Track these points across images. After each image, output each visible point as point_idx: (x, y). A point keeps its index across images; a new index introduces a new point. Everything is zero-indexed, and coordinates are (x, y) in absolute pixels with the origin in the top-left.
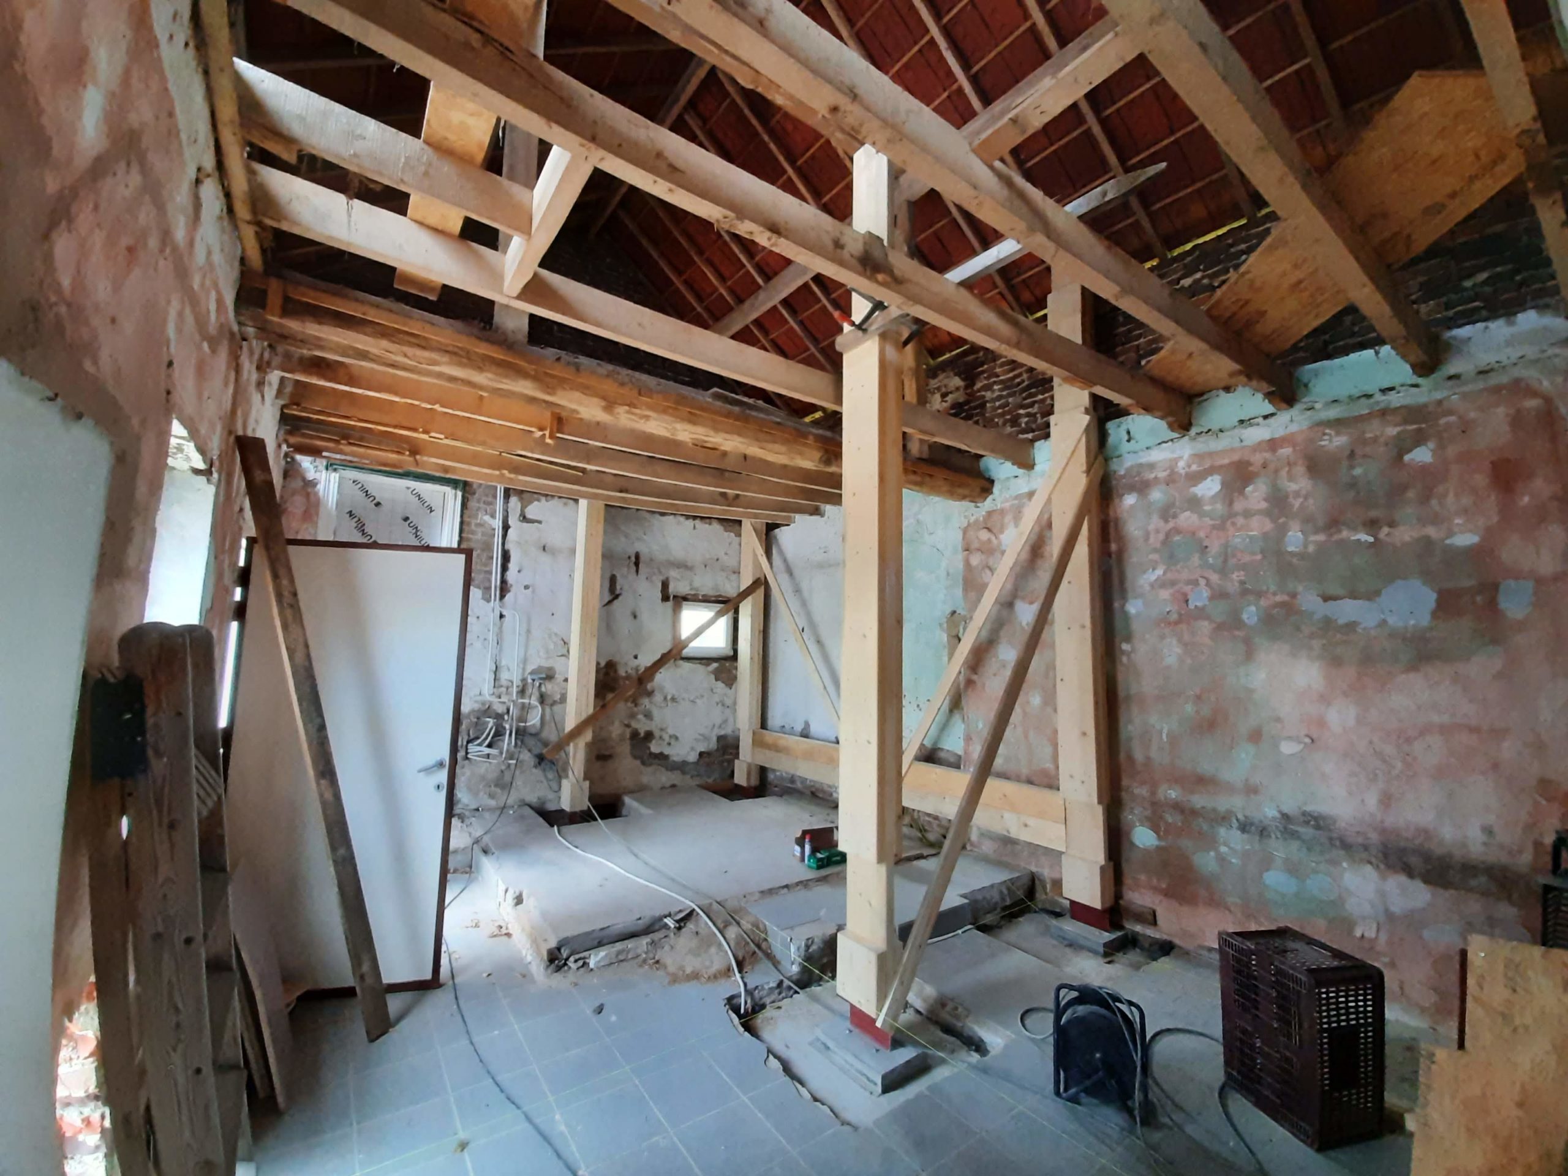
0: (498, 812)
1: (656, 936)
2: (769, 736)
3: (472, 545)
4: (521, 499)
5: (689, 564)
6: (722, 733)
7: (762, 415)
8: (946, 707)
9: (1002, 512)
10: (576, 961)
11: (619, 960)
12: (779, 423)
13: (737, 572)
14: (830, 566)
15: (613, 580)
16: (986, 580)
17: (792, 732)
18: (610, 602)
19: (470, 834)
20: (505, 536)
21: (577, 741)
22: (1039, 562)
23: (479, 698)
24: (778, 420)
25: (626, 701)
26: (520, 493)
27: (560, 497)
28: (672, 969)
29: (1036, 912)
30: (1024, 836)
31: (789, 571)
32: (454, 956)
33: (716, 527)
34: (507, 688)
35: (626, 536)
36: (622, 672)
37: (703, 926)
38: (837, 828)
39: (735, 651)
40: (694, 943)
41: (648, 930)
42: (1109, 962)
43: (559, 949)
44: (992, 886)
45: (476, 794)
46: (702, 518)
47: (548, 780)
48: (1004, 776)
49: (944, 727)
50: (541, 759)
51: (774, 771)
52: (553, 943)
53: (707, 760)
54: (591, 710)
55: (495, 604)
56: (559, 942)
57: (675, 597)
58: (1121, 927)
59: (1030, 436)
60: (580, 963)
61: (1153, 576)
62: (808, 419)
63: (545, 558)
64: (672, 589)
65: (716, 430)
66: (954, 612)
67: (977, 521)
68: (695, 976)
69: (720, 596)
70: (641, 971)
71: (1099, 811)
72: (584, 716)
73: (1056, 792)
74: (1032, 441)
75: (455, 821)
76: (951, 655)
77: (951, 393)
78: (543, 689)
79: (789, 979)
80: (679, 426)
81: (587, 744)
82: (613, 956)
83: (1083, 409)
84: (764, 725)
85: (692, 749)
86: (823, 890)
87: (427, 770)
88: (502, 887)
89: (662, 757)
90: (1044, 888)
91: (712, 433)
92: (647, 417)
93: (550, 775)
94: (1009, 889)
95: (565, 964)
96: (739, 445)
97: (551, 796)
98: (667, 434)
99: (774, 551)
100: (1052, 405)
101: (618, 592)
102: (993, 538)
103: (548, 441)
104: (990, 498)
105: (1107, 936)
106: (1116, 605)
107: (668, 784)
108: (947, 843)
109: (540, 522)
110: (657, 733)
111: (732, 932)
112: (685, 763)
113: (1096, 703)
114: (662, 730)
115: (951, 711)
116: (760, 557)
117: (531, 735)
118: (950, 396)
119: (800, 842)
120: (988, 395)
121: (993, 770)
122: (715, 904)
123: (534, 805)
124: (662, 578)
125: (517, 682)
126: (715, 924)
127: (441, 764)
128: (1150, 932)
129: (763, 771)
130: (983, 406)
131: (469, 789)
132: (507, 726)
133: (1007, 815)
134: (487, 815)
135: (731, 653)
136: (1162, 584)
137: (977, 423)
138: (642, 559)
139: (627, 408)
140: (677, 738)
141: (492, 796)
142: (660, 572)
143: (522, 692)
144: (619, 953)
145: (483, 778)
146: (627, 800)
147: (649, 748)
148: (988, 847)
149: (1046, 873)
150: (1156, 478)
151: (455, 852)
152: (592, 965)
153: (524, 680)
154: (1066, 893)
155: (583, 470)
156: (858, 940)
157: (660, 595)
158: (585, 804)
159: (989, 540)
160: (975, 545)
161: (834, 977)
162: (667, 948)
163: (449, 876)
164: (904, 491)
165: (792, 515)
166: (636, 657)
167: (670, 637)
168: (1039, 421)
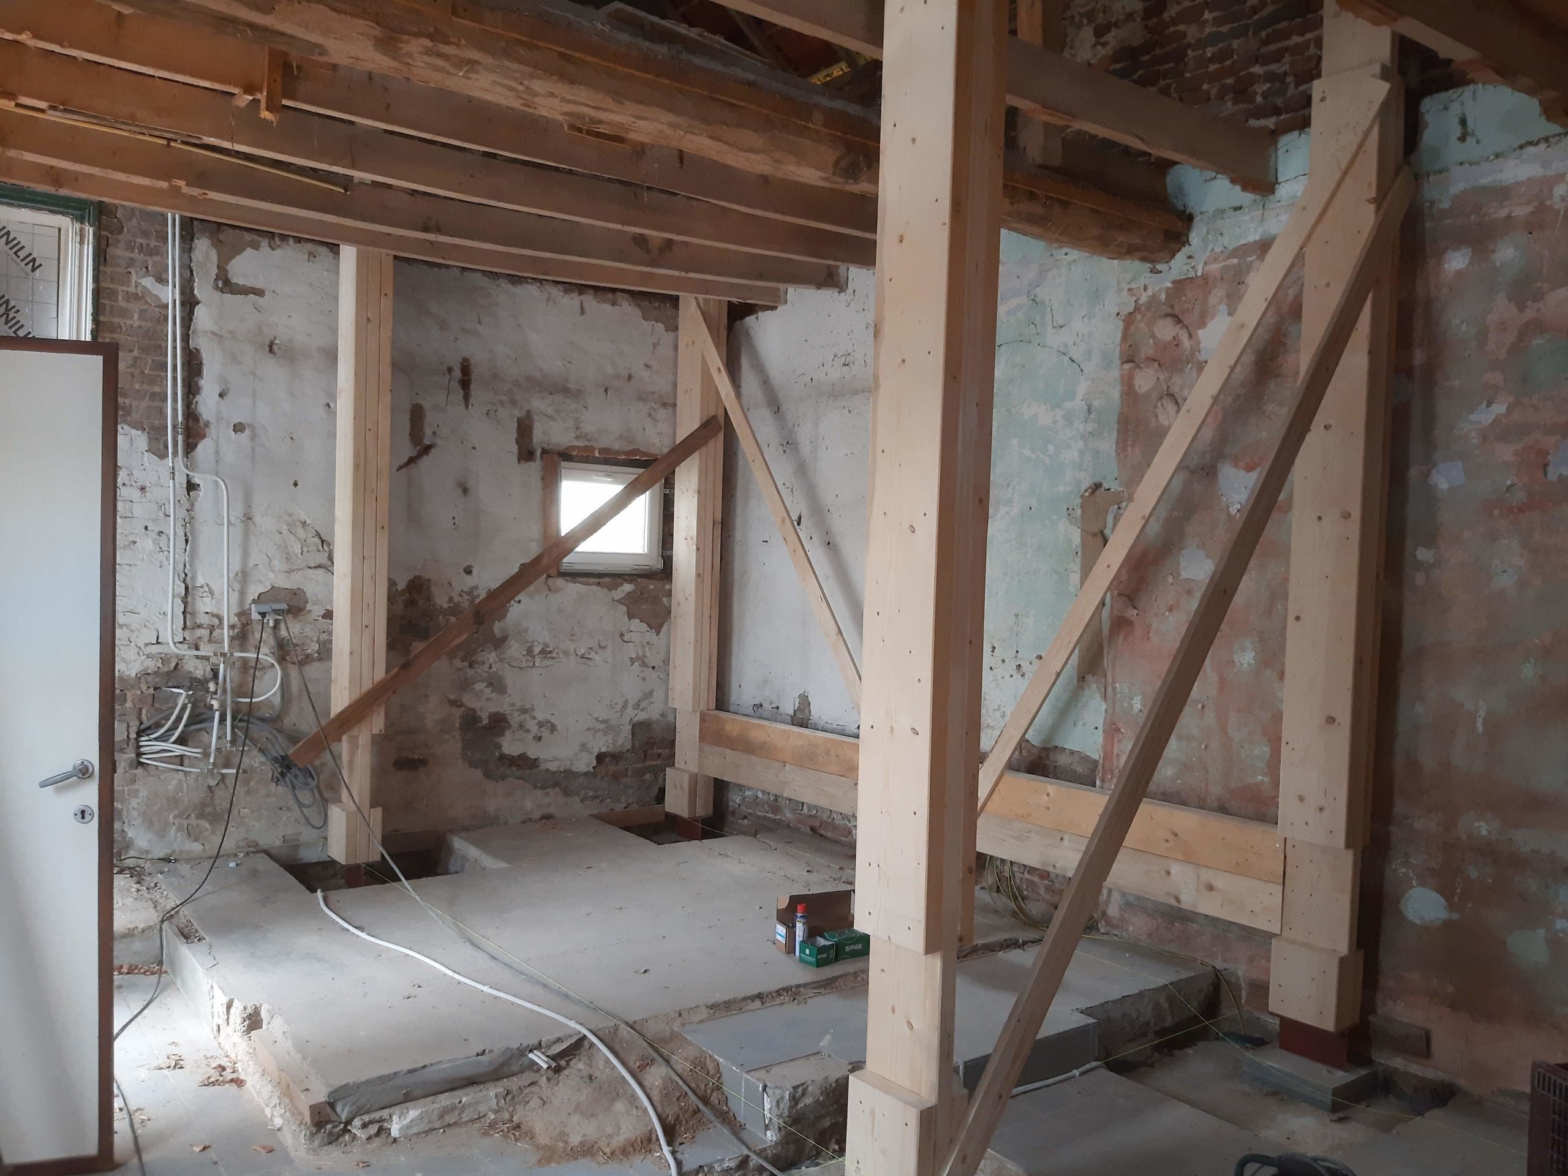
0: (207, 865)
1: (514, 1083)
2: (732, 724)
3: (121, 338)
4: (218, 244)
5: (572, 386)
6: (642, 716)
7: (716, 66)
8: (1071, 670)
9: (1205, 282)
10: (364, 1126)
11: (446, 1123)
12: (751, 84)
13: (671, 405)
14: (855, 392)
15: (417, 415)
16: (1164, 421)
17: (776, 715)
18: (412, 461)
19: (155, 905)
20: (188, 320)
21: (355, 732)
22: (1272, 385)
23: (154, 649)
24: (751, 77)
25: (452, 655)
26: (215, 229)
27: (299, 240)
28: (543, 1139)
29: (1217, 1038)
30: (1208, 906)
31: (775, 406)
32: (138, 1117)
33: (627, 309)
34: (212, 628)
35: (443, 326)
36: (441, 600)
37: (601, 1064)
38: (854, 891)
39: (668, 561)
40: (585, 1094)
41: (496, 1074)
42: (1340, 1120)
43: (332, 1105)
44: (1141, 995)
45: (162, 834)
46: (596, 289)
47: (301, 805)
48: (1175, 798)
49: (1067, 710)
50: (285, 765)
51: (741, 787)
52: (320, 1095)
53: (613, 768)
54: (380, 673)
55: (175, 461)
56: (331, 1094)
57: (544, 452)
58: (1368, 1062)
59: (1270, 122)
60: (372, 1130)
61: (1485, 416)
62: (818, 79)
63: (273, 370)
64: (539, 436)
65: (618, 96)
66: (1097, 486)
67: (1154, 298)
68: (587, 1150)
69: (636, 451)
70: (486, 1142)
71: (1347, 859)
72: (367, 686)
73: (1269, 828)
74: (1274, 134)
75: (120, 882)
76: (1086, 571)
77: (1116, 25)
78: (283, 633)
79: (760, 1153)
80: (539, 85)
81: (374, 738)
82: (434, 1117)
83: (1377, 69)
84: (722, 703)
85: (584, 747)
86: (828, 1005)
87: (59, 782)
88: (221, 999)
89: (524, 763)
90: (1237, 998)
91: (609, 102)
92: (472, 64)
93: (305, 796)
94: (1171, 999)
95: (346, 1131)
96: (669, 131)
97: (308, 835)
98: (517, 104)
99: (745, 363)
100: (1320, 58)
101: (427, 442)
102: (1184, 336)
103: (265, 114)
104: (1185, 251)
105: (1341, 1077)
106: (1414, 472)
107: (537, 815)
108: (1059, 916)
109: (259, 293)
110: (515, 719)
111: (657, 1075)
112: (569, 774)
113: (1359, 661)
114: (524, 711)
115: (1082, 679)
116: (714, 373)
117: (263, 720)
118: (1114, 32)
119: (786, 917)
120: (1192, 32)
121: (1152, 787)
122: (623, 1026)
123: (274, 852)
124: (517, 413)
125: (229, 616)
126: (624, 1063)
127: (83, 772)
128: (1416, 1068)
129: (720, 787)
130: (1179, 56)
131: (149, 824)
132: (216, 704)
133: (1176, 869)
134: (184, 868)
135: (660, 566)
136: (1501, 431)
137: (1165, 91)
138: (475, 375)
139: (427, 42)
140: (553, 728)
141: (192, 834)
142: (513, 402)
143: (241, 637)
144: (445, 1111)
145: (174, 801)
146: (458, 844)
147: (499, 747)
148: (1138, 926)
149: (1241, 970)
150: (1509, 217)
151: (130, 934)
152: (395, 1131)
153: (243, 614)
154: (1275, 1004)
155: (346, 182)
156: (884, 1086)
157: (515, 448)
158: (375, 851)
159: (1176, 342)
160: (1147, 349)
161: (842, 1151)
162: (535, 1102)
163: (117, 978)
164: (1004, 232)
165: (782, 286)
166: (468, 571)
167: (534, 531)
168: (1291, 91)
